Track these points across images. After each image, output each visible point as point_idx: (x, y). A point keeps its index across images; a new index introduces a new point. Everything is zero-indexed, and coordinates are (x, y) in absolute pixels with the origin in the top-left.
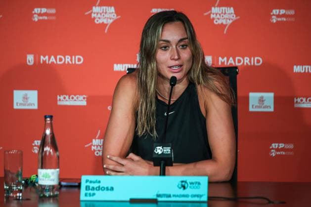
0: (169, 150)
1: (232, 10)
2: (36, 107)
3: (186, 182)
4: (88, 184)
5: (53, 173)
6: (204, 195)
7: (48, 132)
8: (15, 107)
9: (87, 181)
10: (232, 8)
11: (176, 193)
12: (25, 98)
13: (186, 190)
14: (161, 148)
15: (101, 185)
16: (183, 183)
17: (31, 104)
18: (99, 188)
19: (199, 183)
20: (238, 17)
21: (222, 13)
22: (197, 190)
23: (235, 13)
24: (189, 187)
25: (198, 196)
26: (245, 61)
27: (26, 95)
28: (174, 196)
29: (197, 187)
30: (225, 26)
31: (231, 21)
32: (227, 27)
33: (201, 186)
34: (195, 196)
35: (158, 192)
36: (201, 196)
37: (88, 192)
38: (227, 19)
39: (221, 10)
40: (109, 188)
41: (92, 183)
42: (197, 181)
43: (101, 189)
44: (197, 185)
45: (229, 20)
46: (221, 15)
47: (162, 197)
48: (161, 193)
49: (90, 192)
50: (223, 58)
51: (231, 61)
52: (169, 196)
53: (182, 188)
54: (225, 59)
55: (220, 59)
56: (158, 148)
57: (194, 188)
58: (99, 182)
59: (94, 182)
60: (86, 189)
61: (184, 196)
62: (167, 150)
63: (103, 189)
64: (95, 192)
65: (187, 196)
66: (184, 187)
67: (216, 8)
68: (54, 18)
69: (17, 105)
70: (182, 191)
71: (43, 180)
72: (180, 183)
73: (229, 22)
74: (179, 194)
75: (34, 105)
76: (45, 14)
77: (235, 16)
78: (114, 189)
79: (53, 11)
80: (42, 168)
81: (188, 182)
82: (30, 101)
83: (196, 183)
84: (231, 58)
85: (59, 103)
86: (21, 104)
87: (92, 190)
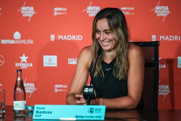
0: (92, 90)
1: (167, 8)
2: (56, 65)
3: (93, 109)
4: (38, 110)
5: (21, 103)
6: (103, 116)
7: (19, 79)
8: (45, 65)
9: (37, 108)
10: (167, 7)
11: (87, 115)
12: (50, 60)
13: (92, 114)
14: (87, 89)
15: (45, 110)
16: (91, 110)
17: (53, 64)
18: (44, 112)
19: (100, 110)
20: (171, 12)
21: (162, 10)
22: (99, 113)
23: (169, 10)
24: (94, 112)
25: (99, 117)
26: (175, 38)
27: (50, 58)
28: (86, 117)
29: (99, 112)
30: (163, 17)
31: (167, 15)
32: (164, 18)
33: (101, 111)
34: (97, 117)
35: (77, 114)
36: (101, 117)
37: (37, 114)
38: (164, 13)
39: (161, 8)
40: (49, 112)
41: (40, 109)
42: (100, 108)
43: (45, 112)
44: (99, 111)
45: (166, 13)
46: (161, 11)
47: (78, 118)
48: (78, 115)
49: (39, 114)
50: (162, 36)
51: (167, 38)
52: (83, 117)
53: (91, 112)
54: (164, 37)
55: (161, 37)
56: (86, 89)
57: (97, 112)
58: (44, 108)
59: (41, 109)
60: (36, 113)
61: (91, 117)
62: (91, 90)
63: (46, 112)
64: (41, 114)
65: (93, 117)
66: (92, 112)
67: (158, 7)
68: (65, 13)
69: (46, 64)
70: (90, 114)
71: (16, 107)
72: (90, 109)
73: (166, 15)
74: (88, 116)
75: (55, 64)
76: (61, 11)
77: (169, 11)
78: (52, 113)
79: (65, 9)
80: (15, 100)
81: (94, 109)
82: (53, 62)
83: (99, 109)
84: (167, 37)
85: (69, 63)
86: (48, 64)
87: (39, 113)
